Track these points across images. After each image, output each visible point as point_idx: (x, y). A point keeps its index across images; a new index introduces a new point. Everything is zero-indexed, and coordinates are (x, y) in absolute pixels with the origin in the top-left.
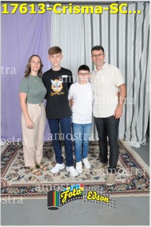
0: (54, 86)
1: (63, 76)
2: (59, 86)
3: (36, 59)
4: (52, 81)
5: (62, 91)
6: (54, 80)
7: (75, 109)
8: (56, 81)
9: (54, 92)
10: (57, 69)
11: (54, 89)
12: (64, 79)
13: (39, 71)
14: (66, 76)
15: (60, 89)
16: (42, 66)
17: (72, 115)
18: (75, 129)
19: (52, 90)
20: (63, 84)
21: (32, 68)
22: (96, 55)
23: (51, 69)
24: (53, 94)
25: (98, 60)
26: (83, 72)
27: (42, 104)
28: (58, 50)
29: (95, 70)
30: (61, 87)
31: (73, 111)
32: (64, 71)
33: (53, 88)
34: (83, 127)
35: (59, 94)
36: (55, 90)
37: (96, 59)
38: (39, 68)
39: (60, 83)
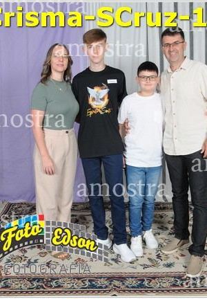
0: (94, 99)
1: (109, 81)
2: (103, 99)
3: (59, 52)
4: (90, 90)
5: (108, 106)
6: (93, 88)
7: (130, 140)
8: (96, 89)
9: (93, 109)
10: (98, 68)
11: (94, 104)
12: (110, 86)
13: (66, 73)
14: (115, 81)
16: (70, 62)
17: (125, 150)
18: (131, 177)
19: (90, 106)
20: (109, 94)
21: (54, 66)
22: (169, 45)
23: (88, 69)
24: (91, 113)
25: (173, 53)
26: (146, 73)
27: (70, 131)
28: (99, 35)
29: (170, 70)
30: (106, 100)
31: (127, 144)
32: (110, 72)
33: (91, 102)
34: (146, 172)
35: (102, 113)
36: (94, 106)
37: (170, 52)
38: (65, 67)
39: (104, 92)
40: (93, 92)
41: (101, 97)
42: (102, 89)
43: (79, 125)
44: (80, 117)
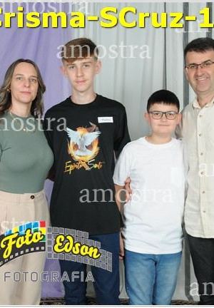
0: (76, 147)
1: (101, 120)
2: (90, 147)
3: (25, 71)
4: (70, 132)
5: (97, 158)
6: (75, 129)
7: (133, 210)
8: (80, 131)
9: (74, 162)
10: (84, 99)
11: (76, 154)
12: (102, 127)
13: (35, 105)
14: (110, 120)
15: (91, 154)
16: (41, 89)
17: (123, 226)
18: (132, 268)
19: (70, 157)
20: (100, 139)
21: (15, 94)
22: (195, 66)
23: (69, 100)
24: (71, 168)
25: (202, 79)
26: (162, 107)
27: (37, 195)
29: (196, 105)
30: (96, 149)
31: (127, 216)
32: (103, 104)
33: (71, 151)
34: (157, 262)
35: (88, 168)
36: (77, 158)
37: (196, 76)
38: (34, 95)
39: (92, 137)
40: (75, 136)
41: (88, 144)
42: (89, 132)
43: (53, 183)
44: (55, 173)
